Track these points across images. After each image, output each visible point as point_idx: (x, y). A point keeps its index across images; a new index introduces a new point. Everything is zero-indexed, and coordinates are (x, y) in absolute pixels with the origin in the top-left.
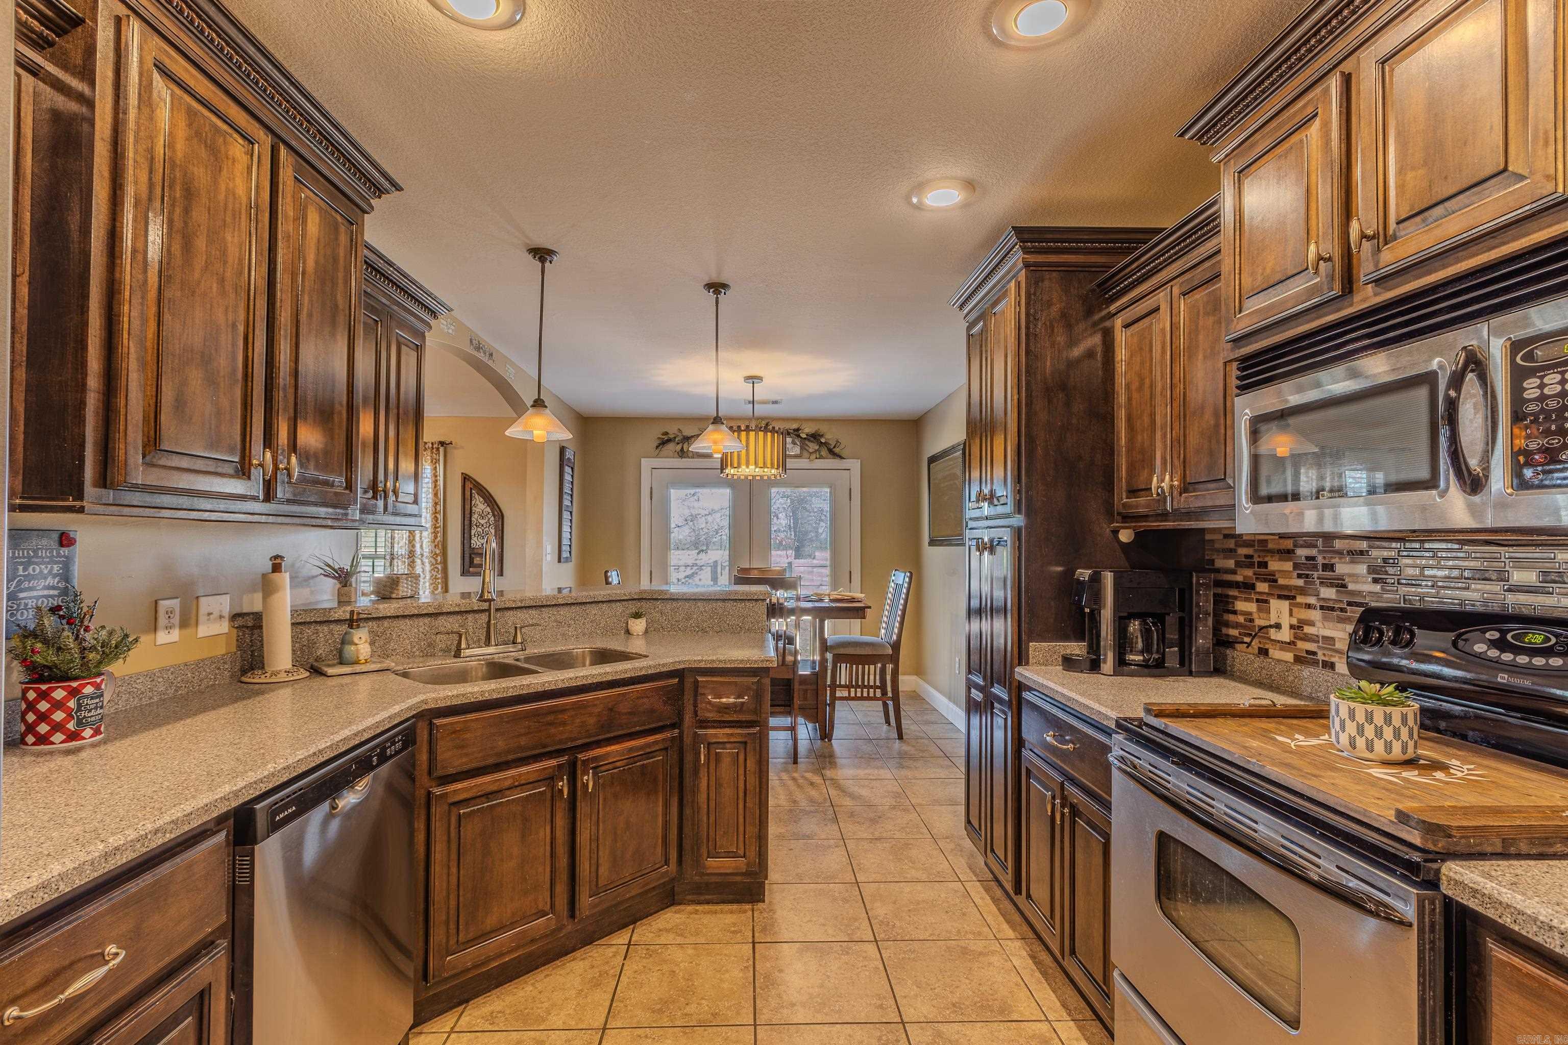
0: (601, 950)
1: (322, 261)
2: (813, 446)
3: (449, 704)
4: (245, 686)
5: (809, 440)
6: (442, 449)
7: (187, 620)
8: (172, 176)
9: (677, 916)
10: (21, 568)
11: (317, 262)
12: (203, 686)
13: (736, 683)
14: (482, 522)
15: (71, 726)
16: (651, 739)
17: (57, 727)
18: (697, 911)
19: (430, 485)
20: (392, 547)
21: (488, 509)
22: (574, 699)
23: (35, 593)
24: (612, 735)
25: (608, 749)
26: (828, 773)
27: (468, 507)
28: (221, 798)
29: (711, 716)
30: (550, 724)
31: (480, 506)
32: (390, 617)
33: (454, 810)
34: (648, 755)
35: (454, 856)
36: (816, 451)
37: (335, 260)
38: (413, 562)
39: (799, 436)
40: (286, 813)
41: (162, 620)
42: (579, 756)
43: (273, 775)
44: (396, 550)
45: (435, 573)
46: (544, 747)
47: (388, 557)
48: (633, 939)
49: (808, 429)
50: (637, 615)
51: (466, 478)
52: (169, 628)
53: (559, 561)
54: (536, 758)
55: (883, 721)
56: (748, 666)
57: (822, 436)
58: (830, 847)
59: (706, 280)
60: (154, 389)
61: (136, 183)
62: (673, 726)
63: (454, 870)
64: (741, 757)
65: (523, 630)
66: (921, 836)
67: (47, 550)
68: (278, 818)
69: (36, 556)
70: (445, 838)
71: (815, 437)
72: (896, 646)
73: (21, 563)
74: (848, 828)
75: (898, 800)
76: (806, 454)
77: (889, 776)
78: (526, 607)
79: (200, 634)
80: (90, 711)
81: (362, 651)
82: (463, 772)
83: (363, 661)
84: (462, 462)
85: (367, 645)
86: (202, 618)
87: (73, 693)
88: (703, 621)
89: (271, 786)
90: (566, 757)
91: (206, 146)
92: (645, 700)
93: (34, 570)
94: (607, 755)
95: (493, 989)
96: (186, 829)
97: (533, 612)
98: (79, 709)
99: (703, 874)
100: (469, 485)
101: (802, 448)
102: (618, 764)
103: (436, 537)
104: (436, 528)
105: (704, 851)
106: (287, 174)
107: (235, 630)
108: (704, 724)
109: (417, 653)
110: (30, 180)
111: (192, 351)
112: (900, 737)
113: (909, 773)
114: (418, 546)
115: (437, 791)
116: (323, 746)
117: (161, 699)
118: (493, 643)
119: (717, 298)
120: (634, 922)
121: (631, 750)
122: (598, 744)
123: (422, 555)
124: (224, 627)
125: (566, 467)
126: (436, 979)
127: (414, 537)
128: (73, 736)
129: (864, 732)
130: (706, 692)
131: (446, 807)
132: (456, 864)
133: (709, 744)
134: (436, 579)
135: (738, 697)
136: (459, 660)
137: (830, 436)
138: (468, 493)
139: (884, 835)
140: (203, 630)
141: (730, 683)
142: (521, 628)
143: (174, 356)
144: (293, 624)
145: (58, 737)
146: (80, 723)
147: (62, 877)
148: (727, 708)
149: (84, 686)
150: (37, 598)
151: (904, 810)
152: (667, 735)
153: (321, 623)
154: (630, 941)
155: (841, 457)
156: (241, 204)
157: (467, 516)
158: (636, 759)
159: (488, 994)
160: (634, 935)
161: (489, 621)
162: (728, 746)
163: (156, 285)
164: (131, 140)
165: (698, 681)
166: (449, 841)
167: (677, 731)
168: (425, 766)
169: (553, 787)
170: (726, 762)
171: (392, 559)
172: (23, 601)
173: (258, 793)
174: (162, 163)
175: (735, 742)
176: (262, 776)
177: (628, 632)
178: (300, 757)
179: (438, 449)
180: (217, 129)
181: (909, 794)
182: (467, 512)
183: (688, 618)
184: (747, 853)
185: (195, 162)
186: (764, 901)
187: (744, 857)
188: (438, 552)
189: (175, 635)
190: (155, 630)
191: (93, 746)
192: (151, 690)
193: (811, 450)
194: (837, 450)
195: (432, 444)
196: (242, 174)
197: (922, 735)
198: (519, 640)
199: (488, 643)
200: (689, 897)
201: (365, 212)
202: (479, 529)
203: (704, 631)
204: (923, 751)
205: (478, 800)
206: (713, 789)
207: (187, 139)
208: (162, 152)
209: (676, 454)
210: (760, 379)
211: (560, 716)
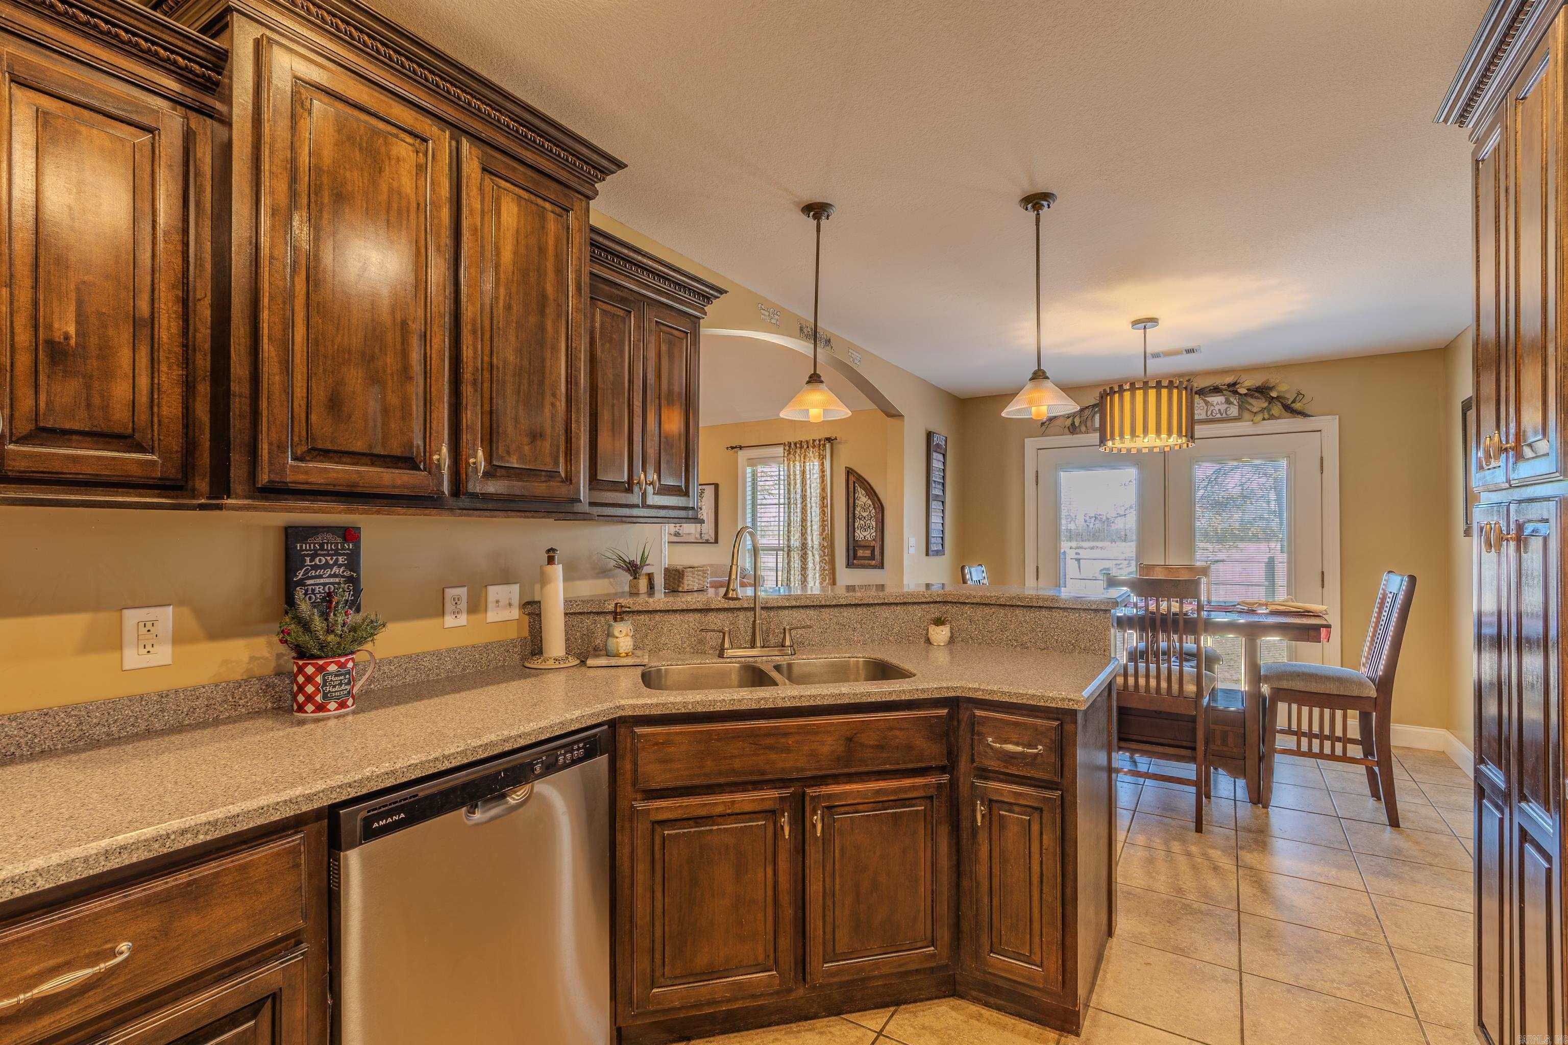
0: (845, 1027)
1: (522, 250)
2: (1258, 404)
3: (647, 712)
4: (528, 670)
5: (1252, 396)
6: (828, 446)
7: (476, 606)
8: (318, 182)
9: (954, 1014)
10: (308, 559)
11: (516, 253)
12: (491, 667)
13: (1025, 726)
14: (865, 514)
15: (319, 698)
16: (907, 782)
17: (309, 698)
18: (981, 1015)
19: (818, 480)
20: (789, 540)
21: (870, 502)
22: (801, 721)
23: (322, 581)
24: (853, 770)
25: (848, 787)
26: (1249, 858)
27: (851, 501)
28: (285, 801)
29: (993, 764)
30: (771, 748)
31: (863, 499)
32: (660, 611)
33: (658, 829)
34: (904, 802)
35: (658, 878)
36: (1262, 410)
37: (542, 250)
38: (806, 554)
39: (1236, 392)
40: (390, 820)
41: (449, 605)
42: (808, 791)
43: (368, 779)
44: (792, 542)
45: (823, 565)
46: (763, 774)
47: (786, 549)
48: (887, 1027)
49: (1250, 381)
50: (939, 622)
51: (849, 472)
52: (456, 613)
53: (927, 554)
54: (757, 785)
55: (1368, 792)
56: (1042, 704)
57: (1271, 389)
58: (1213, 977)
59: (1020, 195)
60: (305, 391)
61: (272, 193)
62: (942, 769)
63: (659, 894)
64: (1035, 828)
65: (794, 632)
66: (1391, 1007)
67: (331, 544)
68: (376, 825)
69: (322, 548)
70: (648, 858)
71: (1262, 391)
72: (1385, 684)
73: (308, 555)
74: (1254, 955)
75: (1363, 929)
76: (1247, 415)
77: (1358, 885)
78: (803, 607)
79: (489, 620)
80: (334, 687)
81: (621, 644)
82: (667, 789)
83: (623, 654)
84: (846, 458)
85: (629, 639)
86: (491, 605)
87: (321, 669)
88: (1023, 634)
89: (365, 791)
90: (791, 790)
91: (361, 149)
92: (897, 733)
93: (320, 561)
94: (845, 794)
95: (719, 1034)
96: (230, 832)
97: (811, 612)
98: (325, 684)
99: (985, 972)
100: (852, 479)
101: (1241, 408)
102: (860, 807)
103: (824, 530)
104: (824, 521)
105: (985, 940)
106: (471, 167)
107: (527, 617)
108: (984, 773)
109: (688, 649)
110: (209, 212)
111: (350, 353)
112: (1394, 822)
113: (1398, 889)
114: (809, 538)
115: (640, 805)
116: (452, 751)
117: (448, 677)
118: (758, 645)
119: (1038, 214)
120: (898, 1004)
121: (878, 792)
122: (836, 779)
123: (813, 547)
124: (515, 613)
125: (934, 454)
126: (640, 1011)
127: (806, 530)
128: (320, 708)
129: (1329, 804)
130: (984, 730)
131: (649, 826)
132: (661, 889)
133: (991, 801)
134: (824, 570)
135: (1030, 746)
136: (721, 660)
137: (1285, 387)
138: (851, 486)
139: (1318, 986)
140: (493, 616)
141: (1016, 724)
142: (790, 630)
143: (325, 357)
144: (566, 614)
145: (310, 707)
146: (325, 696)
147: (39, 872)
148: (1010, 757)
149: (329, 664)
150: (324, 585)
151: (1369, 951)
152: (932, 780)
153: (598, 613)
154: (882, 1030)
155: (1303, 414)
156: (409, 203)
157: (851, 509)
158: (886, 804)
159: (712, 1039)
160: (891, 1022)
161: (754, 621)
162: (1016, 809)
163: (304, 291)
164: (267, 153)
165: (974, 716)
166: (653, 862)
167: (946, 777)
168: (629, 776)
169: (775, 823)
170: (1013, 831)
171: (789, 551)
172: (310, 587)
173: (344, 798)
174: (307, 172)
175: (1027, 806)
176: (351, 780)
177: (928, 641)
178: (413, 762)
179: (824, 445)
180: (375, 132)
181: (1386, 923)
182: (851, 505)
183: (1004, 629)
184: (1045, 963)
185: (347, 167)
186: (1078, 1035)
187: (1041, 966)
188: (826, 544)
189: (463, 619)
190: (443, 614)
191: (338, 717)
192: (438, 668)
193: (1255, 410)
194: (1297, 406)
195: (820, 441)
196: (410, 172)
197: (1437, 826)
198: (788, 643)
199: (753, 646)
200: (974, 993)
201: (589, 198)
202: (862, 522)
203: (1023, 646)
204: (1436, 855)
205: (686, 823)
206: (996, 860)
207: (336, 145)
208: (307, 161)
209: (1067, 431)
210: (1154, 321)
211: (783, 740)
